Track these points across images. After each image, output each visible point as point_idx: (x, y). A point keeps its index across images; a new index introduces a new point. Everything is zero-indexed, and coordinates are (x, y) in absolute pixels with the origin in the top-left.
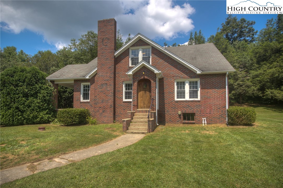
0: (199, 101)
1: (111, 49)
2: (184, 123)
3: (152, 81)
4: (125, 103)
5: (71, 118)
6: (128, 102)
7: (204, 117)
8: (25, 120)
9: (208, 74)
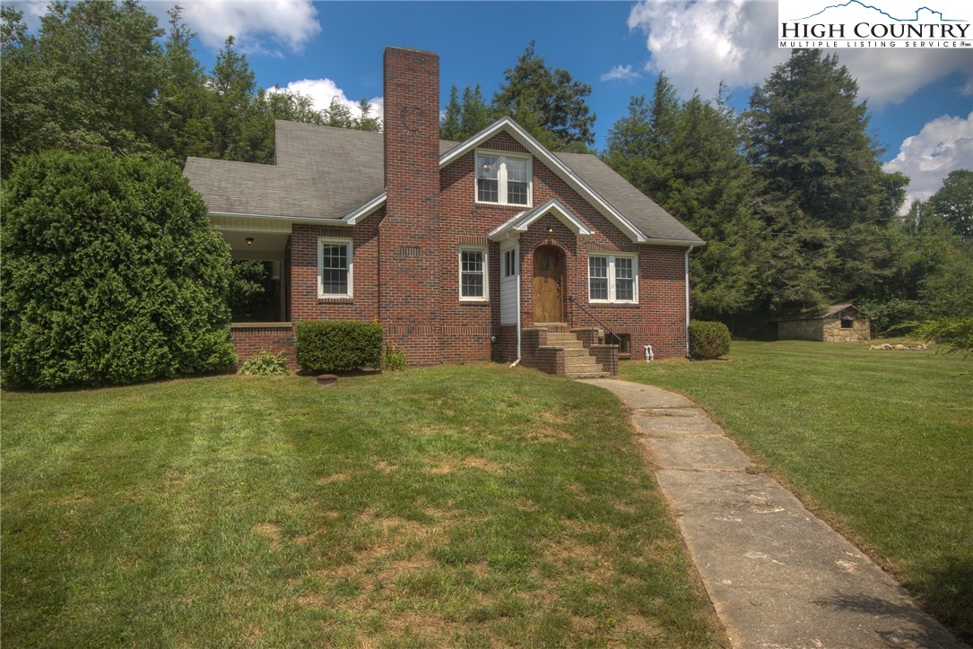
0: (636, 307)
1: (430, 145)
3: (568, 254)
4: (466, 305)
5: (358, 349)
6: (476, 305)
7: (647, 342)
8: (177, 362)
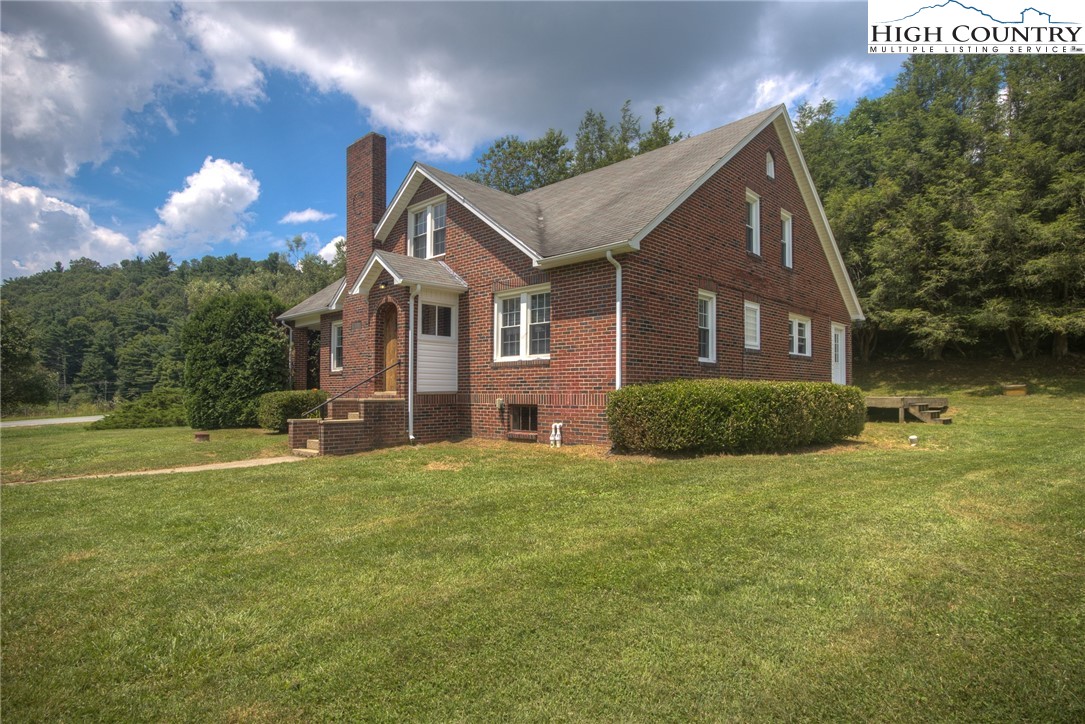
0: (545, 364)
1: (367, 222)
2: (511, 439)
3: (399, 309)
7: (556, 419)
9: (569, 266)
